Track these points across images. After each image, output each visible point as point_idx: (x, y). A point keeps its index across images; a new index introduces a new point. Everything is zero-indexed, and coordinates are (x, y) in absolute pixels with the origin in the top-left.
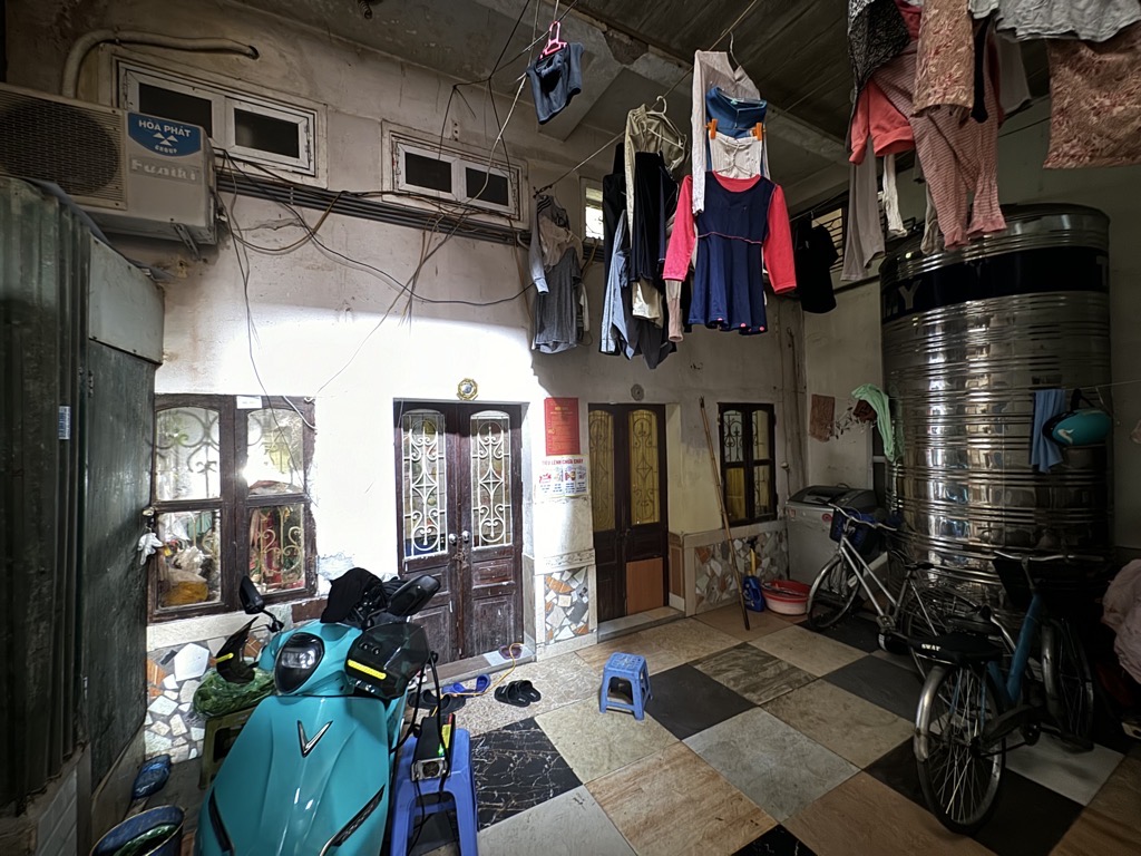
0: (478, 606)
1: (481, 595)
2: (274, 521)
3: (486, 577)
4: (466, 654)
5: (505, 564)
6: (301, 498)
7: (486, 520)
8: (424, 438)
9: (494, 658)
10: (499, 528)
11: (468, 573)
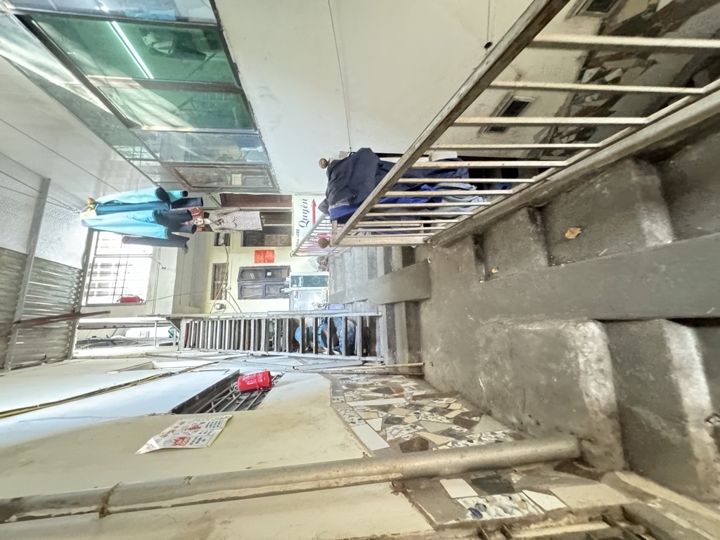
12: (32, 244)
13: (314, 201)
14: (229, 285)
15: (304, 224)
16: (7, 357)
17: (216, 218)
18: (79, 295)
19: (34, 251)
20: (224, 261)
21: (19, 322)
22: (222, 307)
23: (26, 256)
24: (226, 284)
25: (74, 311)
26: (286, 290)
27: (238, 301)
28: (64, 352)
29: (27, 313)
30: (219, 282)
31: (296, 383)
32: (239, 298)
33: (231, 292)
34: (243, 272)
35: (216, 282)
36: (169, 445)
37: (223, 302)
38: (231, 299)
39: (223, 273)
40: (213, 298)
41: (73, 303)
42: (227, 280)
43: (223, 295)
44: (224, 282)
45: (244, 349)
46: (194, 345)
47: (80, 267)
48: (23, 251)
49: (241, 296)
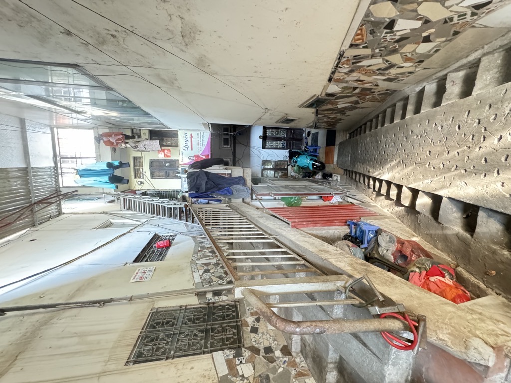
0: (295, 137)
1: (293, 136)
2: (277, 165)
3: (291, 135)
4: (302, 139)
5: (289, 131)
6: (275, 162)
7: (282, 134)
8: (267, 144)
9: (304, 135)
10: (283, 132)
11: (290, 138)
12: (28, 161)
13: (191, 134)
14: (144, 170)
15: (186, 149)
16: (35, 220)
17: (133, 145)
18: (57, 181)
19: (30, 165)
20: (140, 156)
21: (35, 204)
22: (142, 183)
23: (27, 168)
24: (143, 169)
25: (57, 190)
26: (179, 175)
27: (151, 180)
28: (58, 212)
29: (36, 197)
30: (138, 167)
31: (181, 244)
32: (151, 178)
33: (146, 174)
34: (152, 163)
35: (136, 167)
36: (138, 280)
37: (142, 180)
38: (146, 178)
39: (140, 162)
40: (135, 177)
41: (55, 186)
42: (142, 166)
43: (141, 175)
44: (141, 167)
45: (157, 215)
46: (129, 208)
47: (53, 165)
48: (24, 166)
49: (153, 176)
